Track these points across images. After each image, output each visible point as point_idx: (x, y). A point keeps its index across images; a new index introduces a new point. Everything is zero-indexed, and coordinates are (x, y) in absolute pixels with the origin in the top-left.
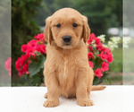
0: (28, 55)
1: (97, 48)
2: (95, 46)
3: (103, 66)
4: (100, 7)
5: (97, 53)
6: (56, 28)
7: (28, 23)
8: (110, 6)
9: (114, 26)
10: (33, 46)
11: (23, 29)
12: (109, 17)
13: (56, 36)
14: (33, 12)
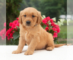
0: (13, 28)
1: (51, 25)
3: (54, 35)
4: (56, 4)
5: (51, 28)
7: (15, 12)
8: (61, 3)
9: (63, 14)
10: (16, 23)
11: (12, 15)
12: (60, 9)
14: (18, 6)
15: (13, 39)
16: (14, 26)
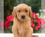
0: (9, 21)
2: (35, 17)
3: (38, 25)
4: (37, 2)
6: (18, 12)
10: (11, 17)
13: (18, 15)
14: (13, 4)
15: (9, 28)
16: (10, 19)
